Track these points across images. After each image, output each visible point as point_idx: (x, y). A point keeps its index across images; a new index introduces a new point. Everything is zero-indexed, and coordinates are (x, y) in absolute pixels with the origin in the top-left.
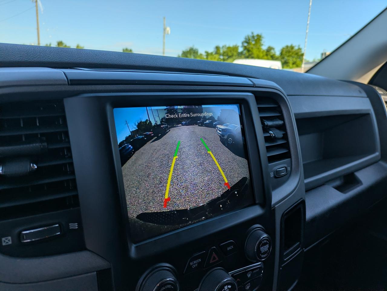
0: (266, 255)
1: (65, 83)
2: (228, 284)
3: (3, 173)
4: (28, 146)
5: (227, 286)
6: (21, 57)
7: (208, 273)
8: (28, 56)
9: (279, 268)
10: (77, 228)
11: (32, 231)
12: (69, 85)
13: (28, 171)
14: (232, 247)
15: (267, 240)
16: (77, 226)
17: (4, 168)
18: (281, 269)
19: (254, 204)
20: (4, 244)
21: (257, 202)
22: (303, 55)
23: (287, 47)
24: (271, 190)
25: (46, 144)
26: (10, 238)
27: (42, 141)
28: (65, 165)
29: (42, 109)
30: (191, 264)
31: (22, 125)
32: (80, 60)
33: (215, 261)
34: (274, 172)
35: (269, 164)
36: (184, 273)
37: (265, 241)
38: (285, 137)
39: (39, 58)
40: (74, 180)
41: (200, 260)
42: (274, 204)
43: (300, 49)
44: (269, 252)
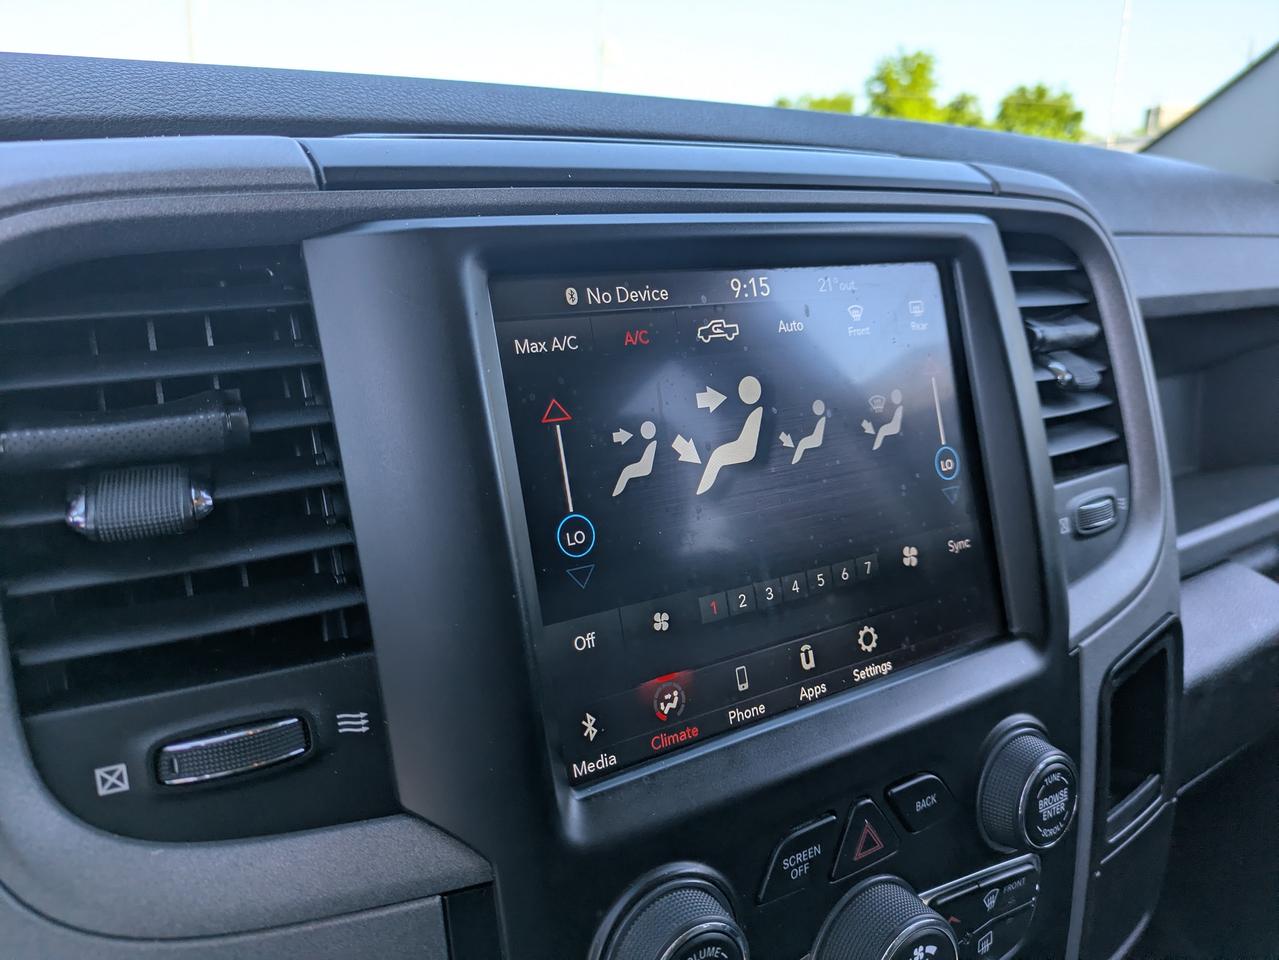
0: (1057, 828)
1: (306, 180)
2: (925, 941)
3: (91, 526)
4: (178, 420)
5: (921, 948)
6: (142, 100)
7: (847, 896)
8: (168, 97)
9: (1091, 873)
10: (364, 729)
11: (202, 743)
12: (321, 189)
13: (179, 515)
14: (933, 799)
15: (1063, 773)
16: (364, 722)
17: (92, 507)
18: (1098, 874)
19: (1004, 636)
20: (102, 791)
21: (1015, 630)
22: (1077, 117)
23: (1022, 91)
24: (1066, 580)
25: (242, 414)
26: (122, 768)
27: (228, 405)
28: (314, 493)
29: (222, 284)
30: (787, 863)
31: (153, 347)
32: (350, 110)
33: (870, 851)
34: (1071, 516)
35: (1058, 487)
36: (761, 896)
37: (1056, 777)
38: (1107, 386)
39: (205, 105)
40: (350, 551)
41: (817, 850)
42: (1076, 637)
43: (1066, 97)
44: (1070, 815)
